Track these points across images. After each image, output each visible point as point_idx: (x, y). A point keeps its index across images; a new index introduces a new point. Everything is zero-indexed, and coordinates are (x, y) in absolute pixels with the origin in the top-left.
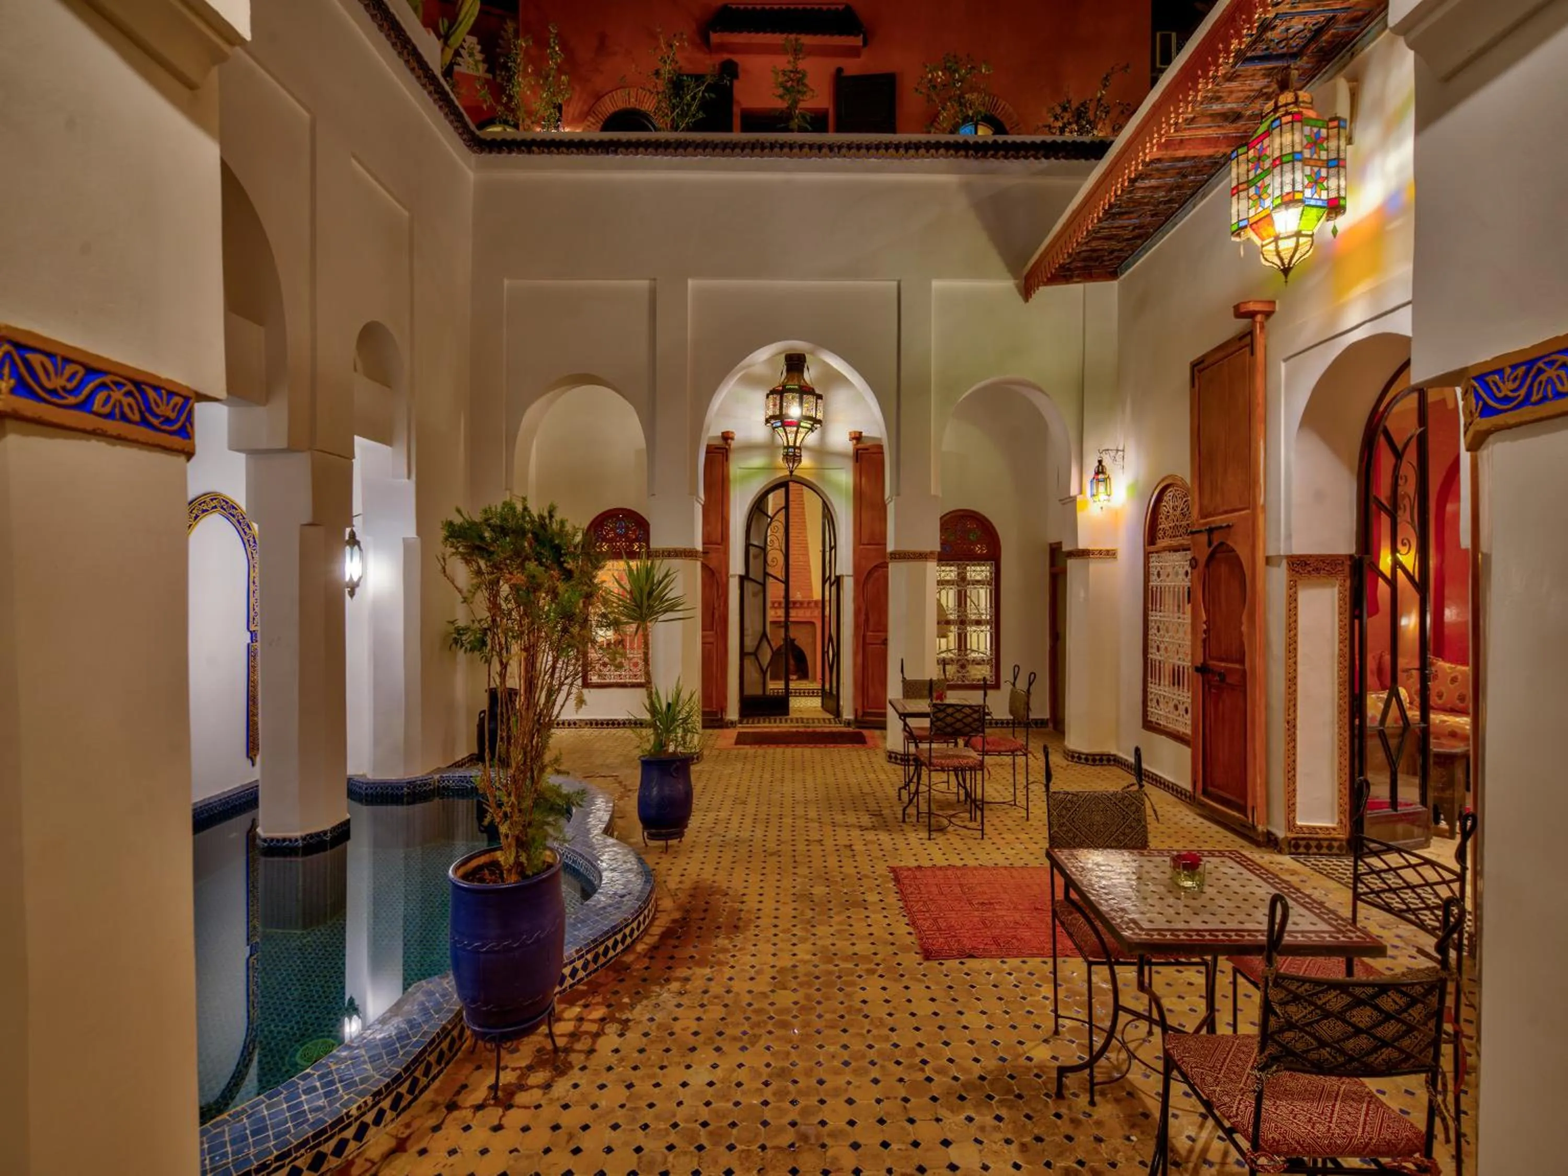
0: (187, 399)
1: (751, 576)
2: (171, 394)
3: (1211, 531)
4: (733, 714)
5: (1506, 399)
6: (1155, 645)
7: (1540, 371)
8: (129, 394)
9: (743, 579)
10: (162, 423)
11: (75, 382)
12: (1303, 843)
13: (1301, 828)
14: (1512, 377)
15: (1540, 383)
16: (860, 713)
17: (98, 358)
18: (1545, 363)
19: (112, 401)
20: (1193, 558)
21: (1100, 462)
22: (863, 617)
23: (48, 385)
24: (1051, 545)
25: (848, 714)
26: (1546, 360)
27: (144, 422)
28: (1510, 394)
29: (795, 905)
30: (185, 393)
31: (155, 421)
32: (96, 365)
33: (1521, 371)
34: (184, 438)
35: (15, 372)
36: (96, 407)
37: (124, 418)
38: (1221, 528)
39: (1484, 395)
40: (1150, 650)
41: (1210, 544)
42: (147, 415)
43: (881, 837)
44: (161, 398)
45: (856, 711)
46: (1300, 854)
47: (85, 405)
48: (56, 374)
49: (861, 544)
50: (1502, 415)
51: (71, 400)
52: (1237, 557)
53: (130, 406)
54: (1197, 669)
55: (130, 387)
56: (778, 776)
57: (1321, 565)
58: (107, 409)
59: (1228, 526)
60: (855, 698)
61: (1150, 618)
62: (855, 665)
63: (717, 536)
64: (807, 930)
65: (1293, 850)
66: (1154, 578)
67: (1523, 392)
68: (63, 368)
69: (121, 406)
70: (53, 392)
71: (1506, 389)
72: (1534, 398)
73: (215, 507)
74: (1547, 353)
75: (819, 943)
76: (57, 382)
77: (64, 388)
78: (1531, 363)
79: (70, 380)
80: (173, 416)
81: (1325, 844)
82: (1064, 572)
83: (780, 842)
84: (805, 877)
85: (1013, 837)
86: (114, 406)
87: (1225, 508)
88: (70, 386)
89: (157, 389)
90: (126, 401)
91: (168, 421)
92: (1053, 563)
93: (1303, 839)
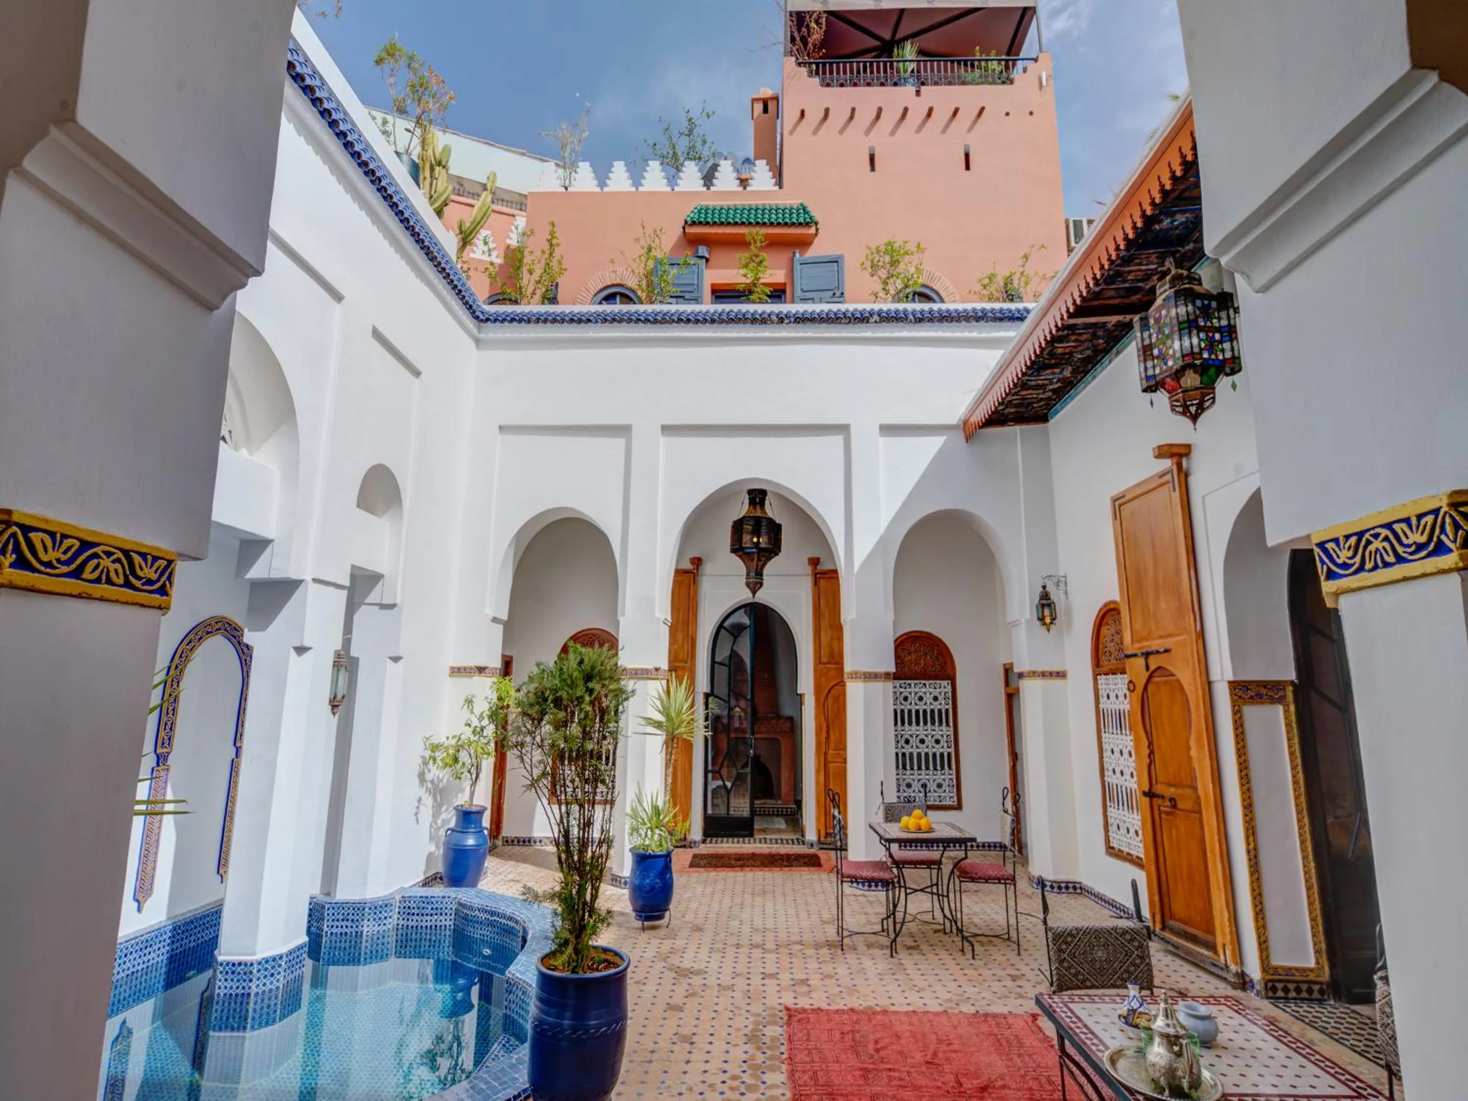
0: (170, 562)
1: (715, 693)
2: (155, 559)
3: (1147, 655)
4: (696, 834)
5: (1345, 566)
6: (1111, 769)
7: (1369, 543)
8: (118, 560)
9: (707, 696)
10: (143, 584)
11: (70, 554)
12: (1280, 986)
13: (1276, 968)
14: (1347, 546)
15: (1370, 553)
16: (823, 834)
17: (94, 533)
18: (1371, 535)
19: (101, 567)
20: (1131, 682)
21: (1044, 587)
22: (824, 735)
23: (44, 558)
24: (1004, 665)
25: (811, 835)
26: (1372, 532)
27: (128, 584)
28: (1348, 561)
29: (746, 1047)
30: (168, 557)
31: (138, 584)
32: (89, 539)
33: (1353, 540)
34: (162, 595)
35: (17, 549)
36: (86, 575)
37: (109, 582)
38: (1158, 652)
39: (1327, 561)
40: (1106, 773)
41: (1148, 668)
42: (130, 577)
43: (839, 971)
44: (146, 564)
45: (819, 831)
46: (1279, 998)
47: (77, 574)
48: (54, 549)
49: (820, 663)
50: (1344, 580)
51: (65, 569)
52: (1178, 681)
53: (116, 571)
54: (1145, 794)
55: (119, 555)
56: (738, 900)
57: (1264, 691)
58: (95, 575)
59: (1167, 651)
60: (818, 819)
61: (1103, 740)
62: (817, 783)
63: (683, 655)
64: (758, 1078)
65: (1270, 994)
66: (1103, 700)
67: (1358, 559)
68: (61, 542)
69: (108, 572)
70: (49, 564)
71: (1343, 556)
72: (1368, 566)
73: (219, 629)
74: (1371, 526)
75: (769, 1093)
76: (52, 556)
77: (58, 560)
78: (1360, 534)
79: (65, 553)
80: (154, 577)
81: (1304, 987)
82: (1017, 690)
83: (736, 975)
84: (759, 1015)
85: (975, 973)
86: (102, 571)
87: (1160, 633)
88: (64, 558)
89: (143, 555)
90: (112, 567)
91: (150, 582)
92: (1007, 684)
93: (1280, 981)
